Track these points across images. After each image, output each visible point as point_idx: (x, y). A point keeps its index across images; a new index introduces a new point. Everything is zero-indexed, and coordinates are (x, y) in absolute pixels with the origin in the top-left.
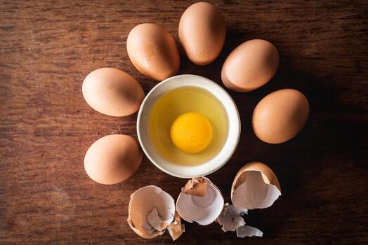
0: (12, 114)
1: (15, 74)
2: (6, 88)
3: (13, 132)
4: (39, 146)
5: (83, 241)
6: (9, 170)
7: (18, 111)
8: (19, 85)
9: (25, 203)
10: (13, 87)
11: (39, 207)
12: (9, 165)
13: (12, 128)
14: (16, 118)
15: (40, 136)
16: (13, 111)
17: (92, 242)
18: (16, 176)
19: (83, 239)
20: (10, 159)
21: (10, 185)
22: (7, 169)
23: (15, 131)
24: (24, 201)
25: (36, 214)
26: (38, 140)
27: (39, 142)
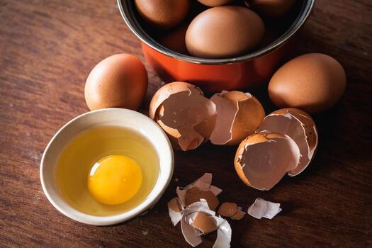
0: (47, 71)
1: (73, 35)
2: (56, 44)
3: (39, 89)
4: (60, 113)
5: (54, 232)
6: (11, 125)
7: (55, 69)
8: (71, 46)
9: (9, 165)
10: (65, 46)
11: (24, 175)
12: (15, 119)
13: (39, 84)
14: (50, 76)
15: (66, 102)
16: (50, 69)
17: (64, 236)
18: (16, 133)
19: (56, 230)
20: (19, 113)
21: (4, 140)
22: (9, 123)
23: (41, 88)
24: (9, 162)
25: (15, 182)
26: (62, 106)
27: (61, 108)
